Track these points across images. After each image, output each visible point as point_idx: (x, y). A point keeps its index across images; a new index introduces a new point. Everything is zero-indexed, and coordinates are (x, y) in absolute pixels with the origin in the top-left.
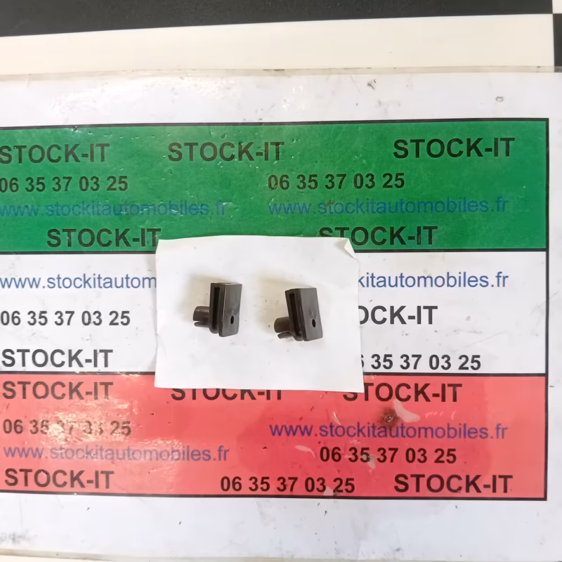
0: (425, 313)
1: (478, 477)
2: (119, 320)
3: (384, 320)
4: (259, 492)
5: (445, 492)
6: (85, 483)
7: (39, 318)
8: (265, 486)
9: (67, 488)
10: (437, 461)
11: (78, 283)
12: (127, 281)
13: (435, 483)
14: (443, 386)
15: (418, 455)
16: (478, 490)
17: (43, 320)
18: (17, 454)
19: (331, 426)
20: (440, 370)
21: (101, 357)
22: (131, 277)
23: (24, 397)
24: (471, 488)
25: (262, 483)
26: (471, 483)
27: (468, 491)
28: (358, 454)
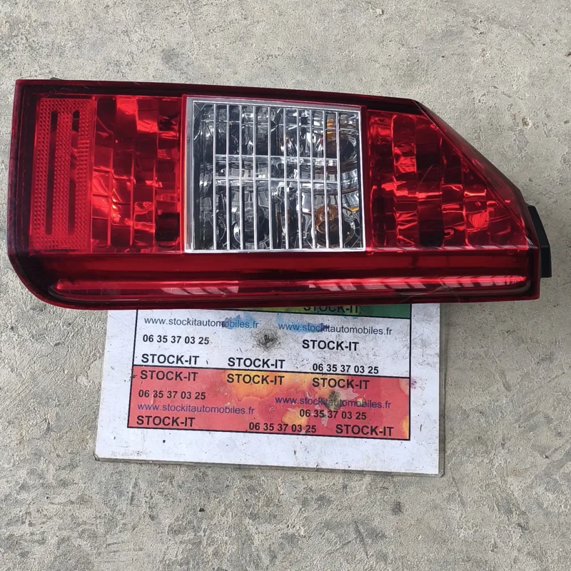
0: (353, 345)
1: (377, 427)
2: (203, 342)
3: (334, 348)
4: (268, 431)
5: (361, 434)
6: (180, 424)
7: (163, 339)
8: (271, 428)
9: (170, 426)
10: (357, 418)
11: (185, 322)
12: (209, 323)
13: (356, 430)
14: (361, 381)
15: (348, 415)
16: (377, 434)
17: (165, 340)
18: (145, 408)
19: (306, 399)
20: (359, 373)
21: (193, 359)
22: (211, 321)
23: (152, 378)
24: (372, 433)
25: (270, 426)
26: (373, 430)
27: (372, 434)
28: (319, 413)
